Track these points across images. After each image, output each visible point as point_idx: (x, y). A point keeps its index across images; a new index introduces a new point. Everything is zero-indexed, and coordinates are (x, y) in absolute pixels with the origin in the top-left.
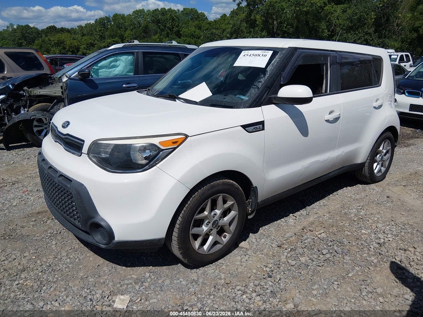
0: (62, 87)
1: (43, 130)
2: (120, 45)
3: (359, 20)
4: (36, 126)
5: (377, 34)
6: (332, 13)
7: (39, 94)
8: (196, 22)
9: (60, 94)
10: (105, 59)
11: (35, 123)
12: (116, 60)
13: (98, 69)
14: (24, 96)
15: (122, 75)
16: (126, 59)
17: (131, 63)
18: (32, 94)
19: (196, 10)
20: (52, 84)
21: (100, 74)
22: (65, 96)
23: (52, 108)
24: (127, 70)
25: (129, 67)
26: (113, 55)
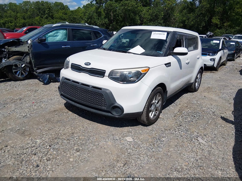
0: (28, 47)
1: (17, 71)
2: (59, 24)
3: (156, 16)
4: (14, 69)
5: (164, 24)
6: (142, 12)
7: (15, 50)
8: (64, 11)
9: (28, 51)
10: (51, 32)
11: (14, 67)
12: (57, 33)
13: (48, 37)
14: (5, 51)
15: (61, 41)
16: (63, 32)
17: (65, 34)
18: (11, 50)
19: (63, 4)
20: (22, 45)
21: (48, 40)
22: (30, 52)
23: (23, 59)
24: (63, 38)
25: (64, 37)
26: (56, 30)
